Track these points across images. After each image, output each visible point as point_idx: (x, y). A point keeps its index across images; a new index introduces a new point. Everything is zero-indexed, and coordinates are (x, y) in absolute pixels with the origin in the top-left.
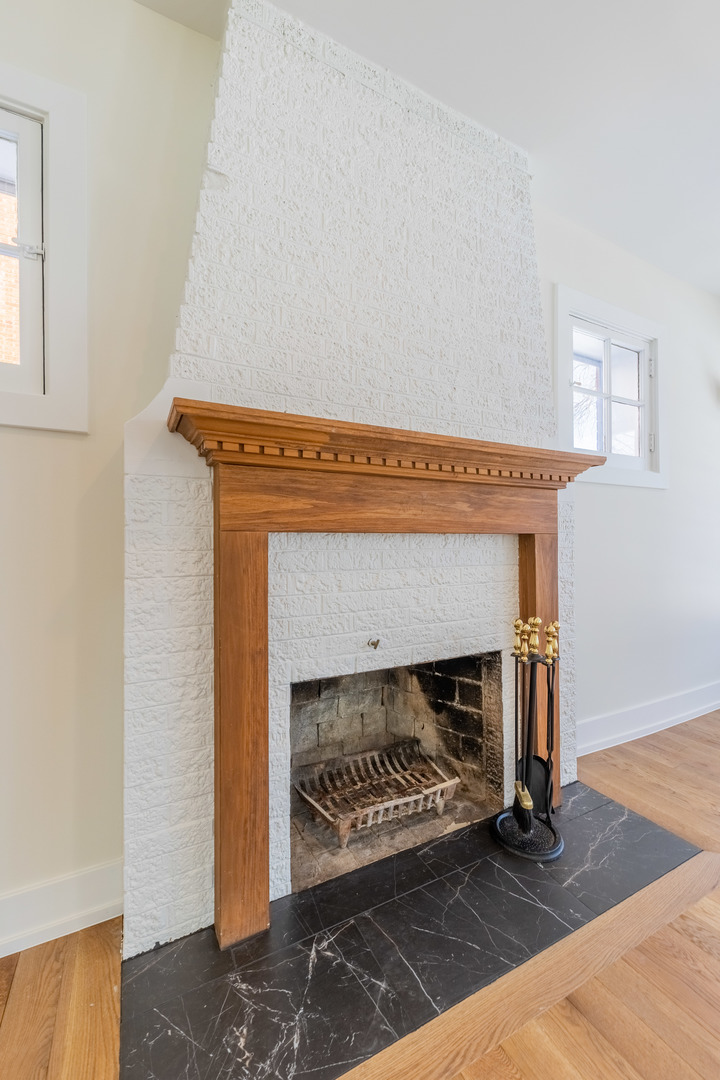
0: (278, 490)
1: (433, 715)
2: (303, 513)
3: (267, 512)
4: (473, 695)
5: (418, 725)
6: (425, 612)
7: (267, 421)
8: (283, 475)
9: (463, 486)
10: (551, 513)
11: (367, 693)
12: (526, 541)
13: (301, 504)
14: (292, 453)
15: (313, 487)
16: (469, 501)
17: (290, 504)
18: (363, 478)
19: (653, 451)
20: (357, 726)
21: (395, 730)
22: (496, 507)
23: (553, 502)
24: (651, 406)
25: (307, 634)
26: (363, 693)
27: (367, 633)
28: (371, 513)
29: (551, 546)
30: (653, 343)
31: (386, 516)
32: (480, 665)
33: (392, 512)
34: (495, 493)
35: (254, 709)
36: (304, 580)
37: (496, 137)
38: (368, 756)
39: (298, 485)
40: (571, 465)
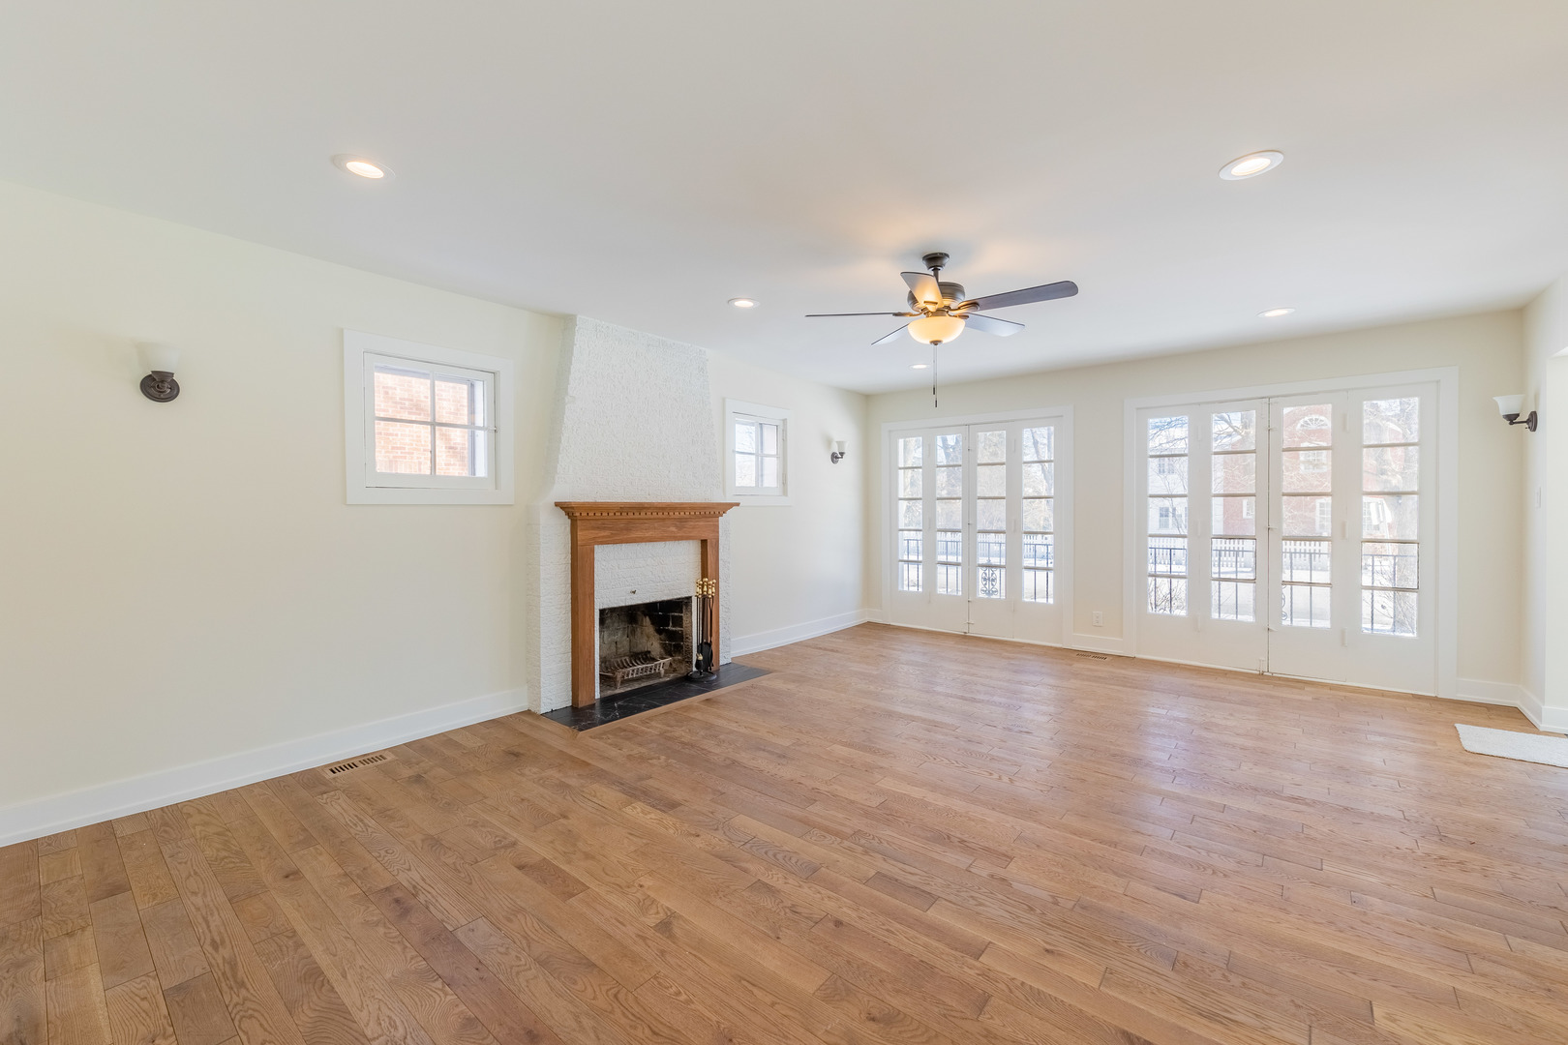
0: (596, 529)
1: (658, 636)
2: (608, 537)
3: (595, 538)
4: (678, 621)
5: (649, 644)
6: (655, 578)
7: (600, 506)
8: (598, 522)
9: (672, 520)
10: (716, 529)
12: (704, 543)
13: (607, 533)
14: (605, 514)
15: (610, 527)
16: (677, 527)
17: (602, 534)
18: (630, 520)
19: (784, 483)
20: (613, 648)
21: (635, 650)
22: (689, 528)
23: (717, 523)
24: (783, 457)
25: (606, 588)
26: (618, 630)
27: (631, 588)
28: (634, 535)
29: (716, 545)
30: (785, 421)
31: (641, 536)
32: (680, 605)
36: (605, 564)
37: (692, 343)
38: (623, 659)
39: (604, 526)
40: (727, 506)
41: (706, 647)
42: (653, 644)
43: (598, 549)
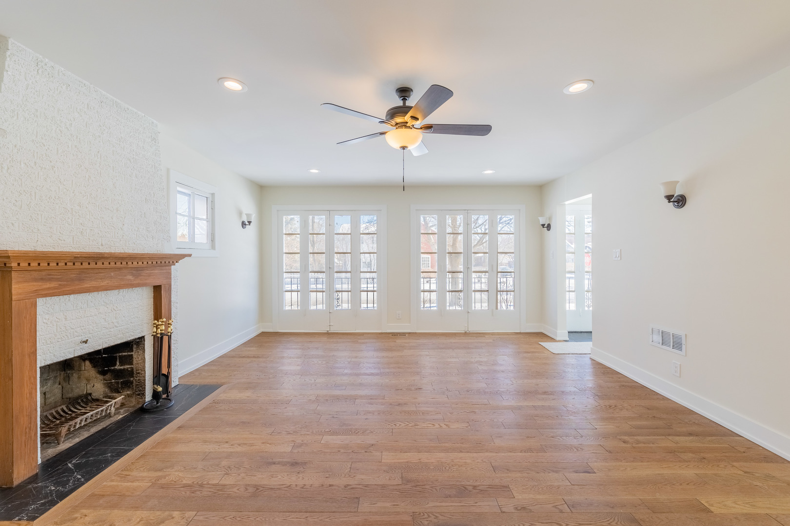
0: (42, 279)
1: (101, 377)
2: (55, 288)
3: (36, 290)
4: (129, 360)
5: (89, 387)
6: (109, 324)
7: (49, 255)
8: (44, 273)
9: (130, 269)
10: (169, 276)
11: (49, 379)
12: (157, 289)
13: (53, 284)
14: (53, 264)
15: (59, 277)
16: (133, 275)
17: (48, 285)
18: (83, 270)
19: (213, 240)
21: (70, 395)
22: (145, 276)
23: (170, 271)
24: (212, 221)
25: (49, 343)
26: (47, 380)
27: (80, 338)
28: (87, 285)
29: (169, 289)
30: (213, 194)
31: (94, 285)
32: (134, 345)
33: (97, 283)
34: (144, 270)
35: (30, 378)
36: (47, 318)
37: (143, 115)
39: (52, 277)
40: (178, 258)
41: (162, 377)
42: (97, 386)
43: (40, 302)
